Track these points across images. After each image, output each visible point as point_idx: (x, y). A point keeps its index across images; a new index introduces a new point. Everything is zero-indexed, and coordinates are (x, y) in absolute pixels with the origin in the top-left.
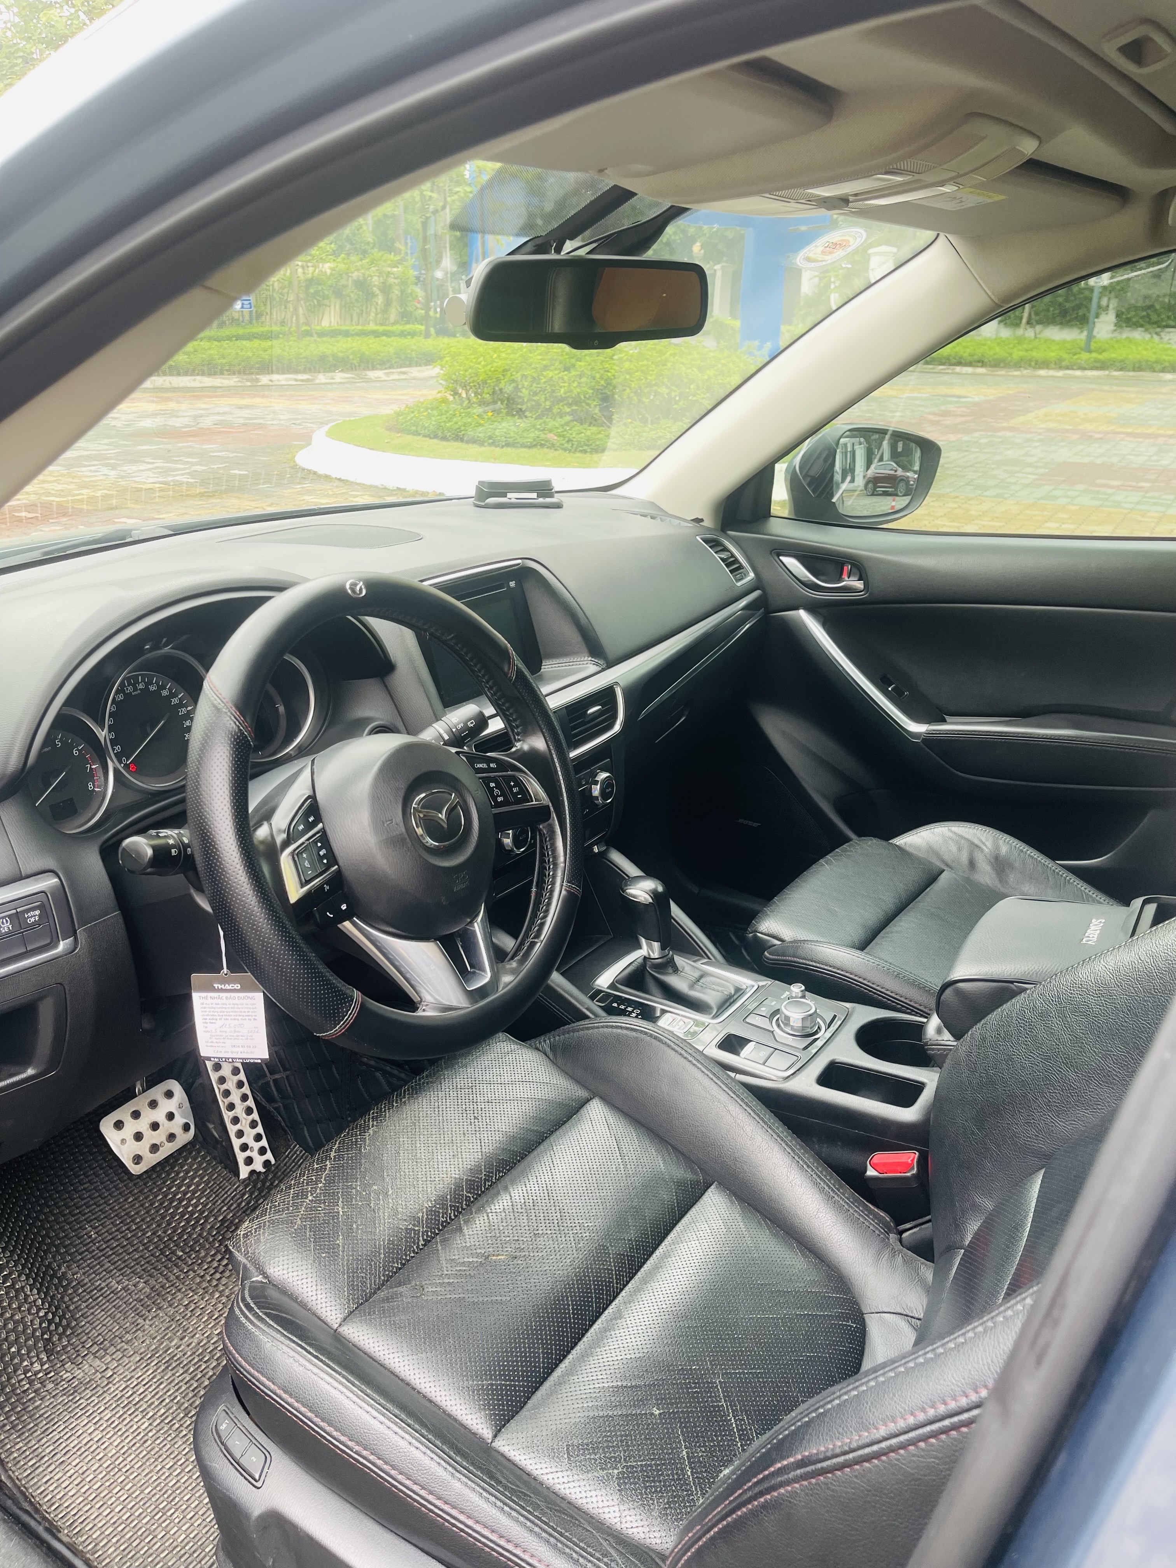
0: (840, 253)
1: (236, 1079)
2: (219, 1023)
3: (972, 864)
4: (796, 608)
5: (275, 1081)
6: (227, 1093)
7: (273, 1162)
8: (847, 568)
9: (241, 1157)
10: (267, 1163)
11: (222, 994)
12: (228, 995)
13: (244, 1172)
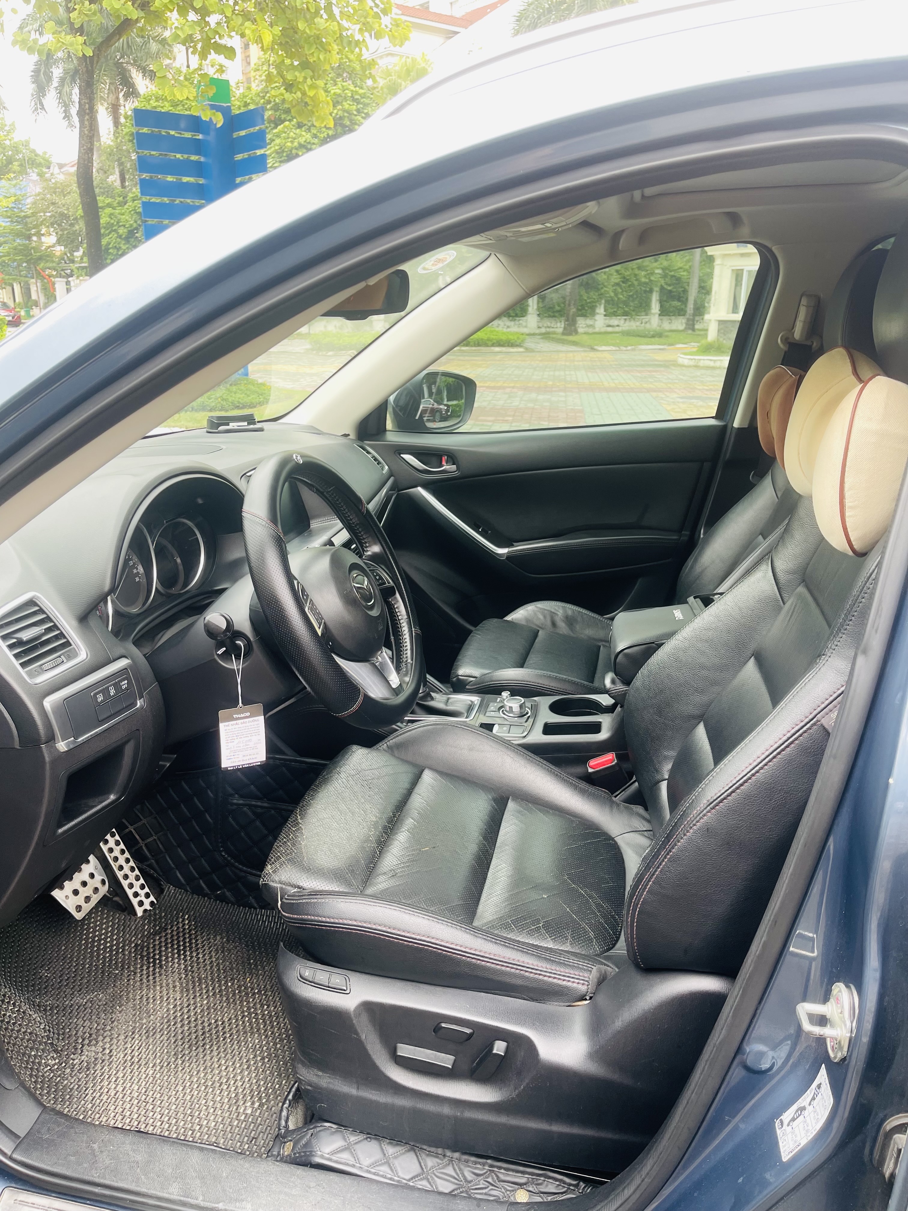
0: (440, 265)
1: (119, 848)
2: (236, 741)
3: (554, 624)
4: (416, 486)
5: (146, 845)
6: (116, 859)
7: (156, 902)
8: (445, 458)
9: (135, 901)
10: (152, 903)
11: (238, 721)
12: (242, 721)
13: (140, 912)
